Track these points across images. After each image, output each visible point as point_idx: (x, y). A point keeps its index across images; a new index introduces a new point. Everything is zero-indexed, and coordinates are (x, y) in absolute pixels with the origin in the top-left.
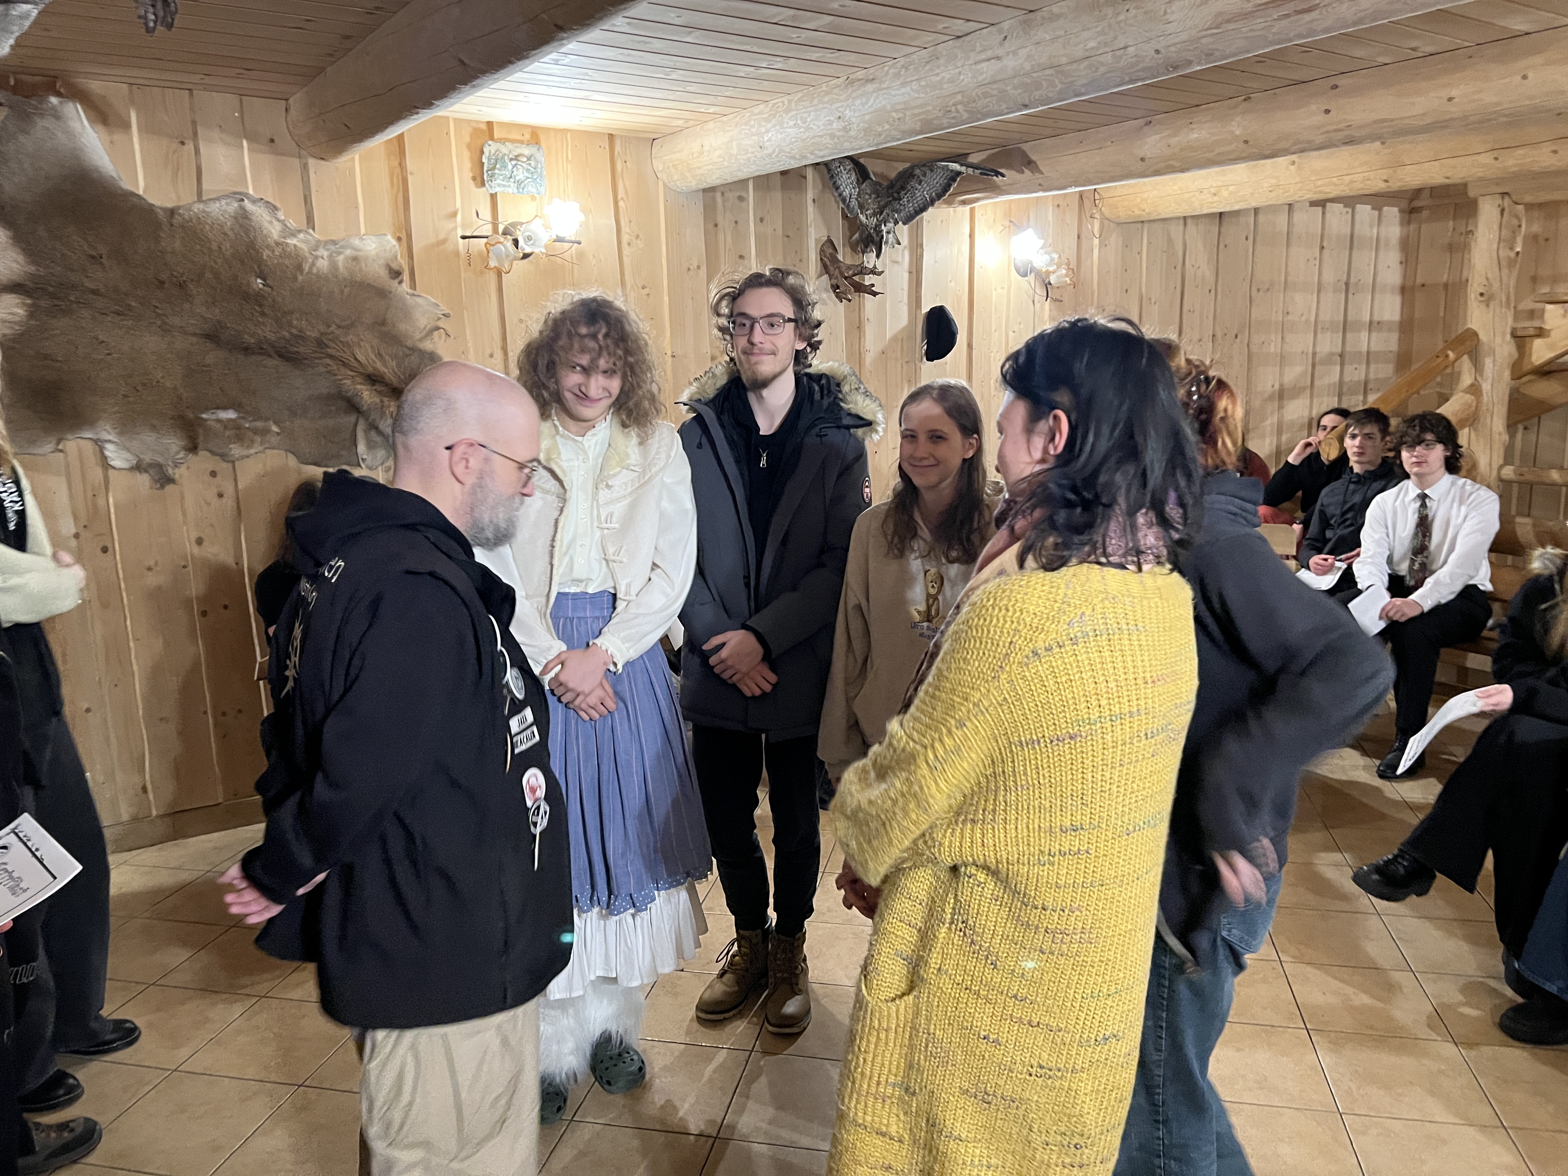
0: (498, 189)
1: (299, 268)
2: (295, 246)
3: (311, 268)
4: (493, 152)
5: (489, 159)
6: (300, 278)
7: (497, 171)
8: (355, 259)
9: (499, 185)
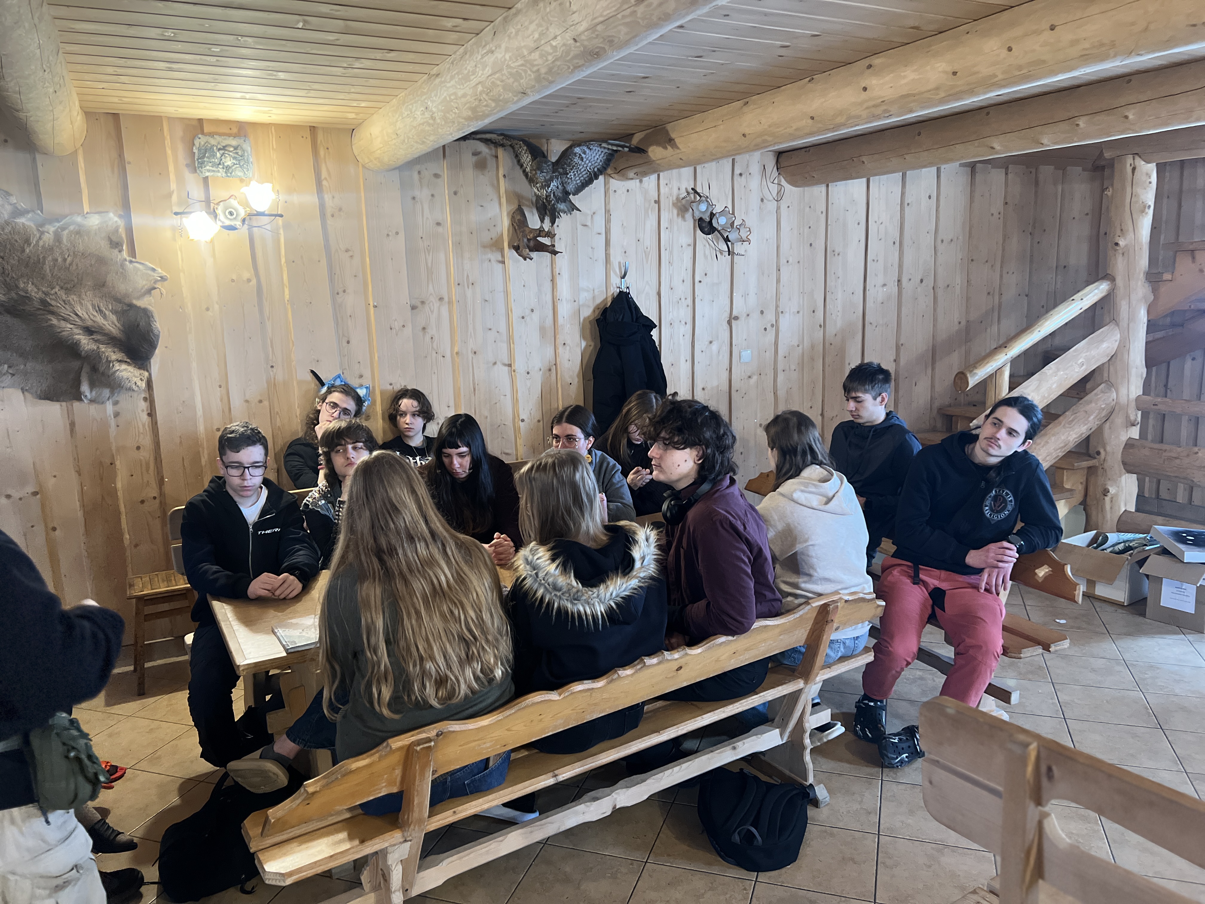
0: (207, 174)
1: (27, 241)
2: (23, 224)
3: (38, 242)
4: (203, 143)
5: (199, 150)
6: (27, 251)
7: (205, 159)
8: (78, 233)
9: (209, 171)
